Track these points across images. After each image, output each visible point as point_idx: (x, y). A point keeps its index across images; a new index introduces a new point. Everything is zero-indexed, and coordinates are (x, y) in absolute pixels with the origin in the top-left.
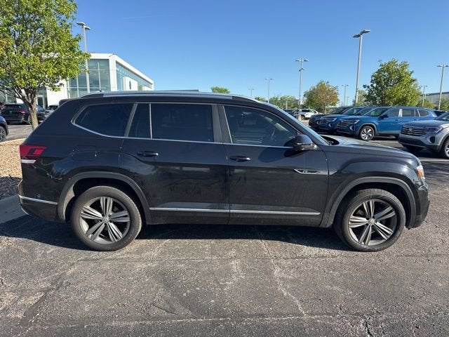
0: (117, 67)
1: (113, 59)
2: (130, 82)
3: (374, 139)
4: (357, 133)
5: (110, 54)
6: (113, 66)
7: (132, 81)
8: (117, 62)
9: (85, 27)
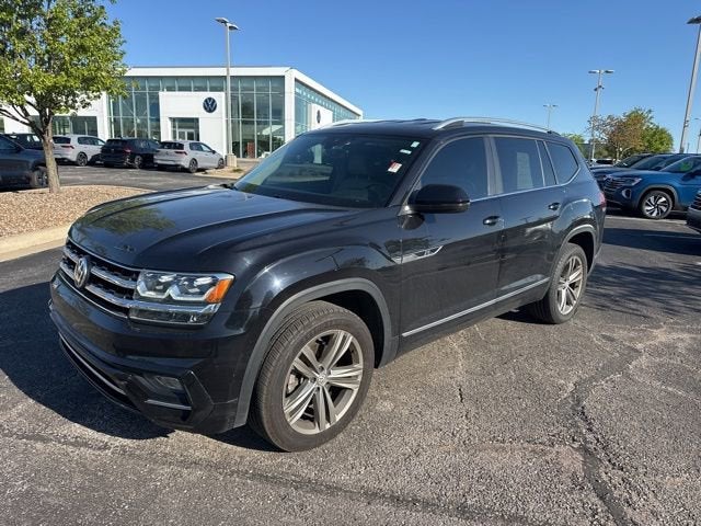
0: (296, 86)
1: (291, 75)
2: (319, 112)
3: (670, 217)
4: (635, 203)
5: (287, 68)
6: (290, 87)
7: (322, 110)
8: (296, 80)
9: (229, 25)
